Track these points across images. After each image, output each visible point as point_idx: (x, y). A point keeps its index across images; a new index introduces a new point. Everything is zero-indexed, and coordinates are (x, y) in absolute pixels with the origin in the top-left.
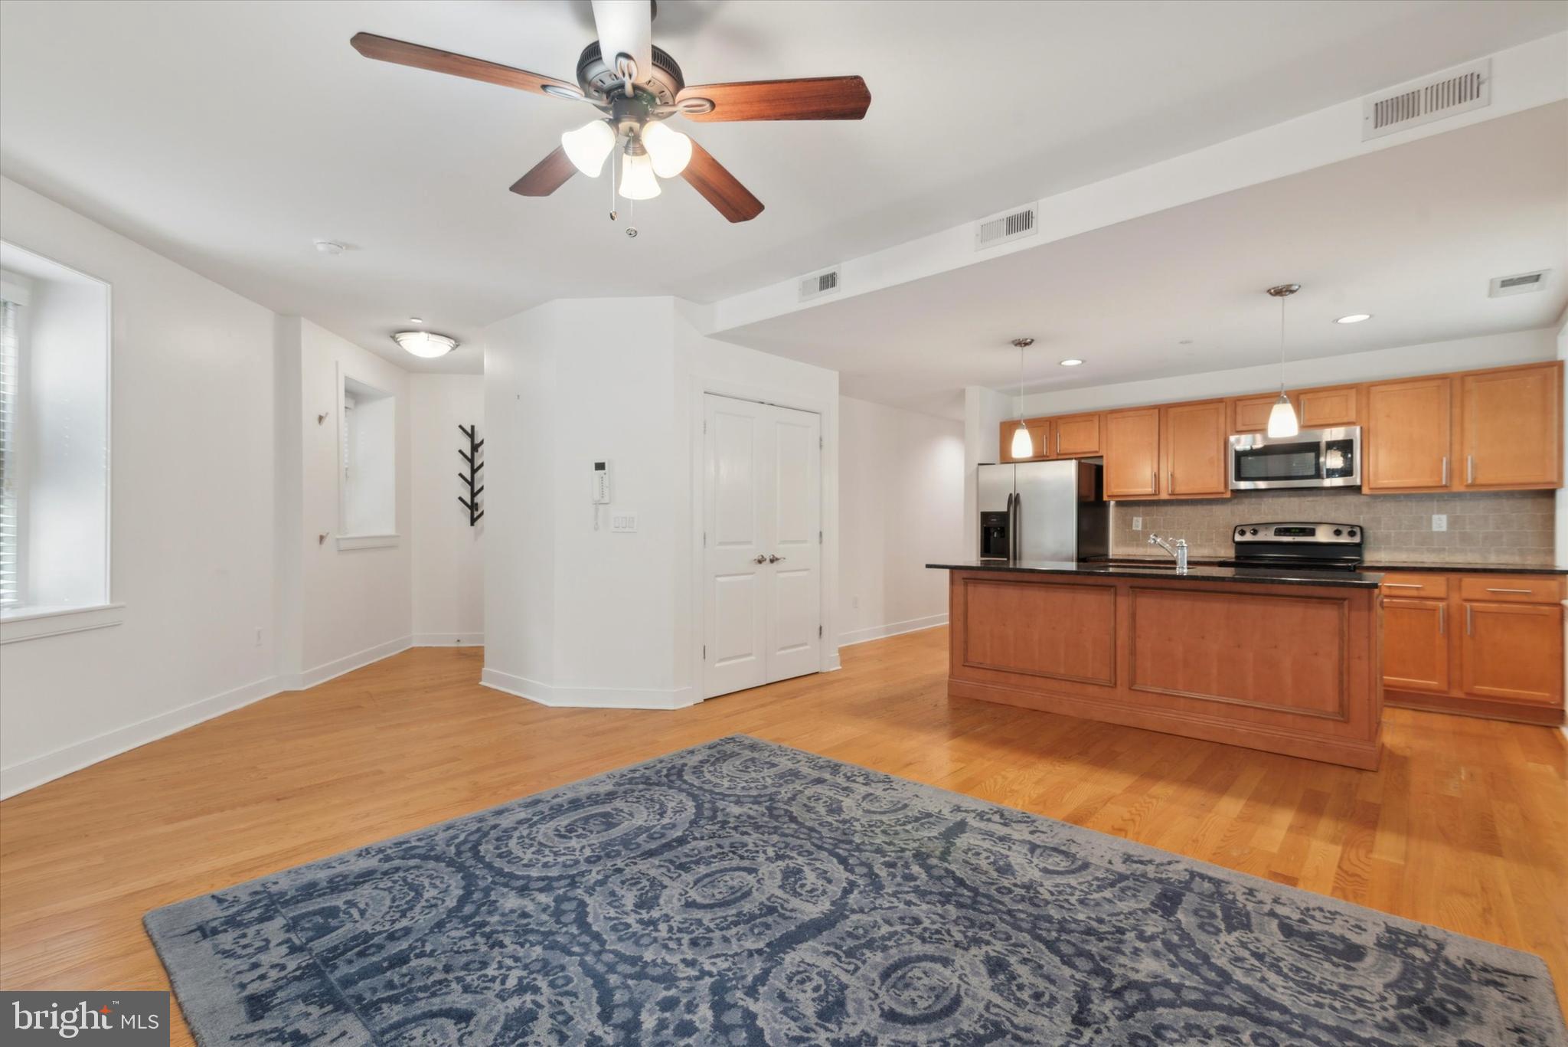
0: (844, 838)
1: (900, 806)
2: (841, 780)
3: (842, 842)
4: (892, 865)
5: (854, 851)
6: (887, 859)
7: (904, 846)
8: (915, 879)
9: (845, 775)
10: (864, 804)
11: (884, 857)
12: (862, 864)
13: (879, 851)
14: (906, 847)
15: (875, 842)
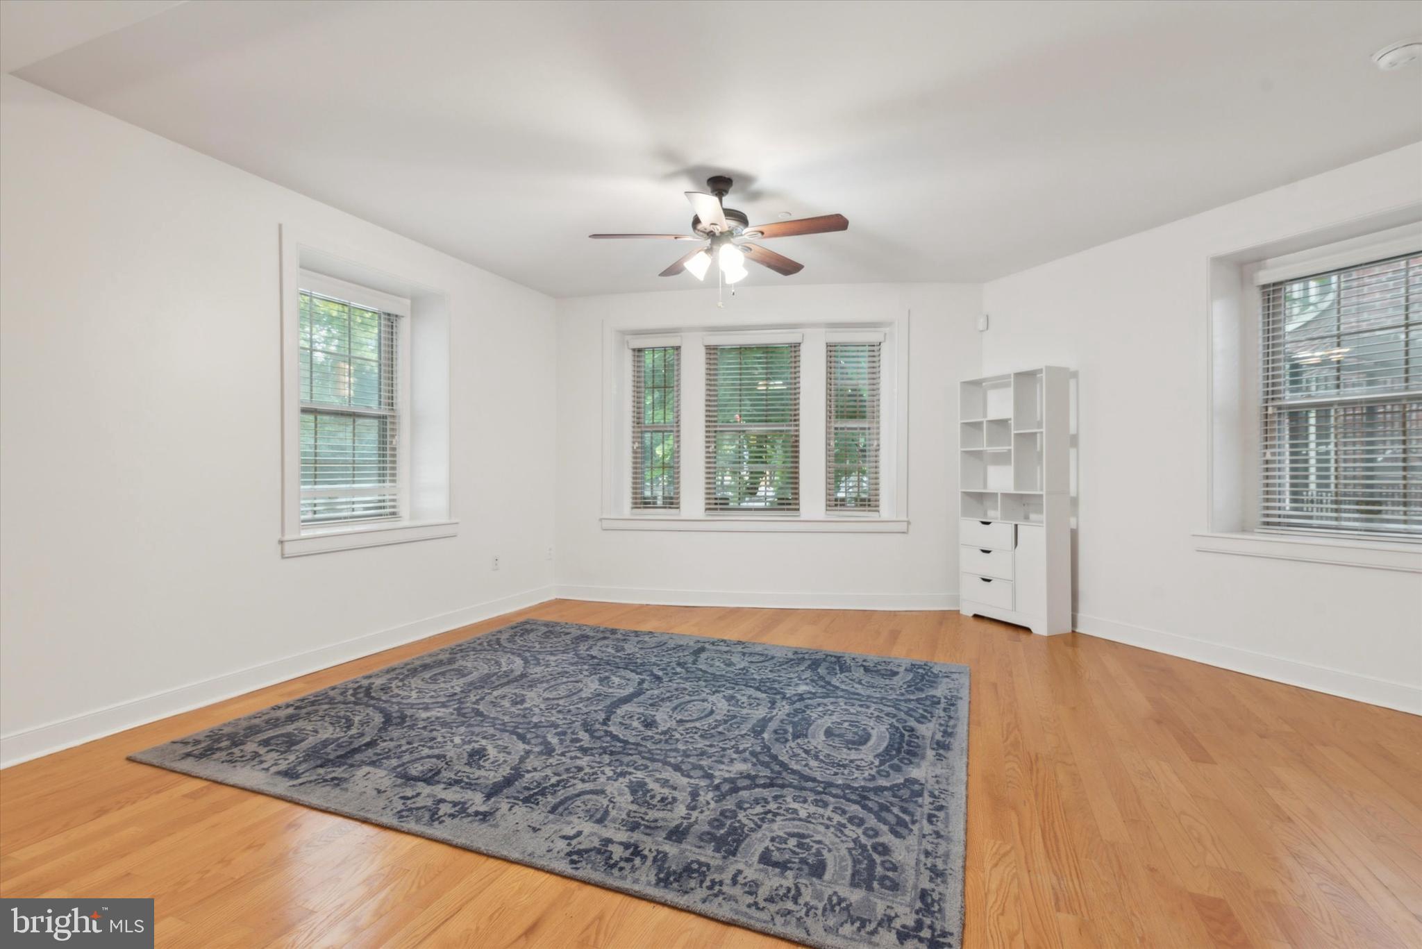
0: (618, 757)
2: (649, 845)
3: (619, 753)
4: (573, 741)
5: (607, 747)
6: (578, 745)
7: (563, 758)
8: (557, 734)
9: (644, 858)
10: (605, 802)
11: (581, 746)
12: (599, 738)
13: (584, 750)
14: (559, 758)
15: (589, 757)
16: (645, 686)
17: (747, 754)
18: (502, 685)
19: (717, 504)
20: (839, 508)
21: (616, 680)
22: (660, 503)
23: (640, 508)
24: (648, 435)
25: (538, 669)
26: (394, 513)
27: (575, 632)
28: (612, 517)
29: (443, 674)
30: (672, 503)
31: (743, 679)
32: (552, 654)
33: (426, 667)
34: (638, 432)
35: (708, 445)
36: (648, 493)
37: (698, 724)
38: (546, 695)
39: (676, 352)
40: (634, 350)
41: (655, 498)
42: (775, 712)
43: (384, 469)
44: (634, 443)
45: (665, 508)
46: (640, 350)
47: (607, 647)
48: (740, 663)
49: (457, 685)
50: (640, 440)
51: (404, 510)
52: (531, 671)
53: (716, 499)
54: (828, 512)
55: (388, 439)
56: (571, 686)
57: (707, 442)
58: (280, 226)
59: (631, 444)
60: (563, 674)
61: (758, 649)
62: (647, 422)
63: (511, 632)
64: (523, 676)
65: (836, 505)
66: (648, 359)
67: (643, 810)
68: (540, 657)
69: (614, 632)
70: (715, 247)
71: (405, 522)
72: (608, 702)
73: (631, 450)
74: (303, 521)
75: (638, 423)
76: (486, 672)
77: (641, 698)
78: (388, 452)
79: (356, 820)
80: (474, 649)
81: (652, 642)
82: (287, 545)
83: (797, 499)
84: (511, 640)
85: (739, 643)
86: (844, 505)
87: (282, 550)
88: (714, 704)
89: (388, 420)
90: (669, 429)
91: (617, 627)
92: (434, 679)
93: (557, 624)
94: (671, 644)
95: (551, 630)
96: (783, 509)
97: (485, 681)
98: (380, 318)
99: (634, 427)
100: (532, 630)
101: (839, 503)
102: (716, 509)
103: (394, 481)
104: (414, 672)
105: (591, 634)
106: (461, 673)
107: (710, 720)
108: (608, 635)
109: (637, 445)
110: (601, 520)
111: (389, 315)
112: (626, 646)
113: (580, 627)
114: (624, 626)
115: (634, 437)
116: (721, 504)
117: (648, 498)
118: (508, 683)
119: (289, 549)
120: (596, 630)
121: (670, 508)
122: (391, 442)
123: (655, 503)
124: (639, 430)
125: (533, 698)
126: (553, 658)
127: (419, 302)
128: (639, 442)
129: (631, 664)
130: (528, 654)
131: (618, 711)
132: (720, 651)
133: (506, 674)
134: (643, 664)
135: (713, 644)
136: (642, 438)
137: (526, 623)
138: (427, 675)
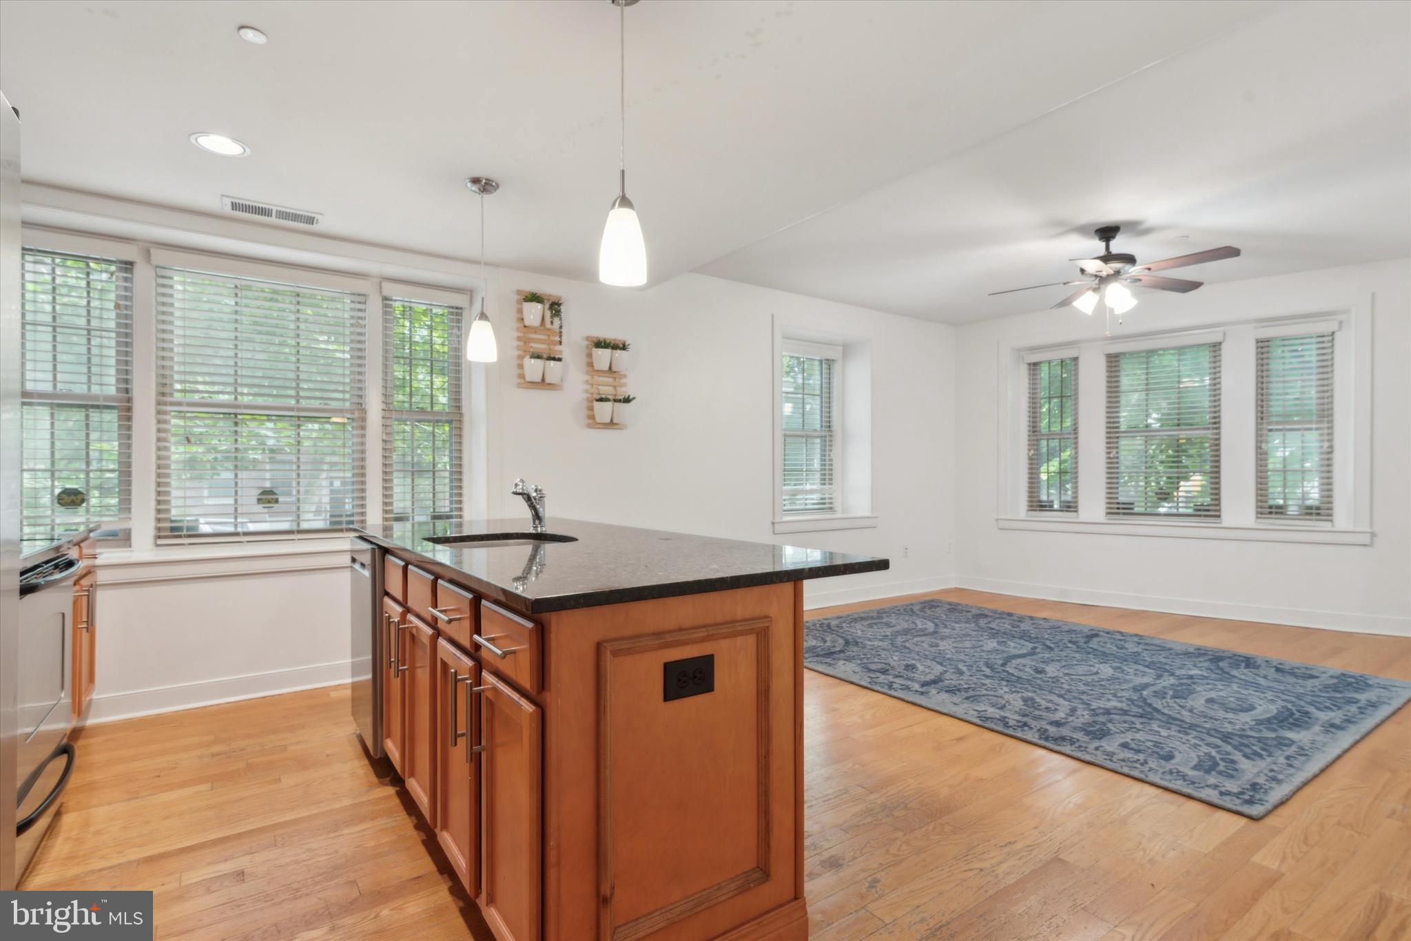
0: (1013, 684)
1: (972, 699)
2: (1035, 724)
3: (1014, 682)
4: (978, 671)
7: (971, 678)
8: (965, 666)
9: (1031, 728)
10: (1004, 702)
14: (968, 677)
15: (990, 680)
16: (1038, 650)
17: (1124, 699)
18: (920, 636)
19: (1119, 509)
20: (1273, 516)
21: (1012, 644)
22: (1056, 506)
23: (1036, 510)
24: (1044, 443)
25: (946, 630)
26: (831, 508)
27: (975, 611)
28: (1008, 517)
29: (876, 624)
30: (1069, 507)
31: (1135, 658)
32: (956, 622)
33: (862, 619)
34: (1034, 440)
35: (1109, 450)
36: (1044, 497)
37: (1082, 678)
38: (955, 645)
39: (1073, 363)
40: (1029, 364)
41: (1052, 502)
42: (1158, 682)
43: (825, 475)
44: (1029, 450)
45: (1062, 511)
46: (1035, 364)
47: (1004, 623)
48: (1131, 647)
49: (888, 632)
50: (1035, 447)
51: (838, 506)
52: (940, 631)
53: (1118, 503)
54: (1259, 520)
55: (827, 453)
56: (974, 643)
57: (1108, 448)
58: (773, 316)
59: (1027, 452)
60: (968, 635)
61: (1157, 642)
62: (1043, 430)
63: (921, 606)
64: (935, 632)
65: (1271, 513)
66: (1044, 372)
67: (1032, 710)
68: (947, 623)
69: (1010, 615)
70: (1102, 286)
71: (839, 515)
72: (1005, 655)
73: (1027, 457)
74: (785, 511)
75: (1034, 432)
76: (906, 626)
77: (1034, 657)
78: (827, 463)
79: (846, 681)
80: (894, 613)
81: (1046, 625)
82: (776, 525)
83: (1219, 505)
84: (922, 610)
85: (1137, 635)
86: (1281, 513)
87: (773, 528)
88: (1099, 669)
89: (828, 439)
90: (1066, 436)
91: (1013, 612)
92: (870, 626)
93: (959, 604)
94: (1066, 628)
95: (953, 608)
96: (1200, 516)
97: (906, 632)
98: (821, 363)
99: (1029, 436)
100: (938, 606)
101: (1274, 510)
102: (1118, 514)
103: (831, 484)
104: (855, 620)
105: (990, 614)
106: (888, 625)
107: (1095, 677)
108: (1005, 616)
109: (1032, 452)
110: (997, 520)
111: (828, 360)
112: (1021, 625)
113: (979, 609)
114: (1019, 611)
115: (1029, 445)
116: (1123, 509)
117: (1045, 502)
118: (924, 635)
119: (778, 528)
120: (995, 612)
121: (1067, 511)
122: (830, 455)
123: (1051, 506)
124: (1035, 438)
125: (944, 645)
126: (957, 625)
127: (847, 349)
128: (1034, 450)
129: (1024, 636)
130: (937, 621)
131: (1014, 661)
132: (1114, 639)
133: (922, 630)
134: (1037, 638)
135: (1108, 633)
136: (1037, 445)
137: (932, 601)
138: (866, 623)
